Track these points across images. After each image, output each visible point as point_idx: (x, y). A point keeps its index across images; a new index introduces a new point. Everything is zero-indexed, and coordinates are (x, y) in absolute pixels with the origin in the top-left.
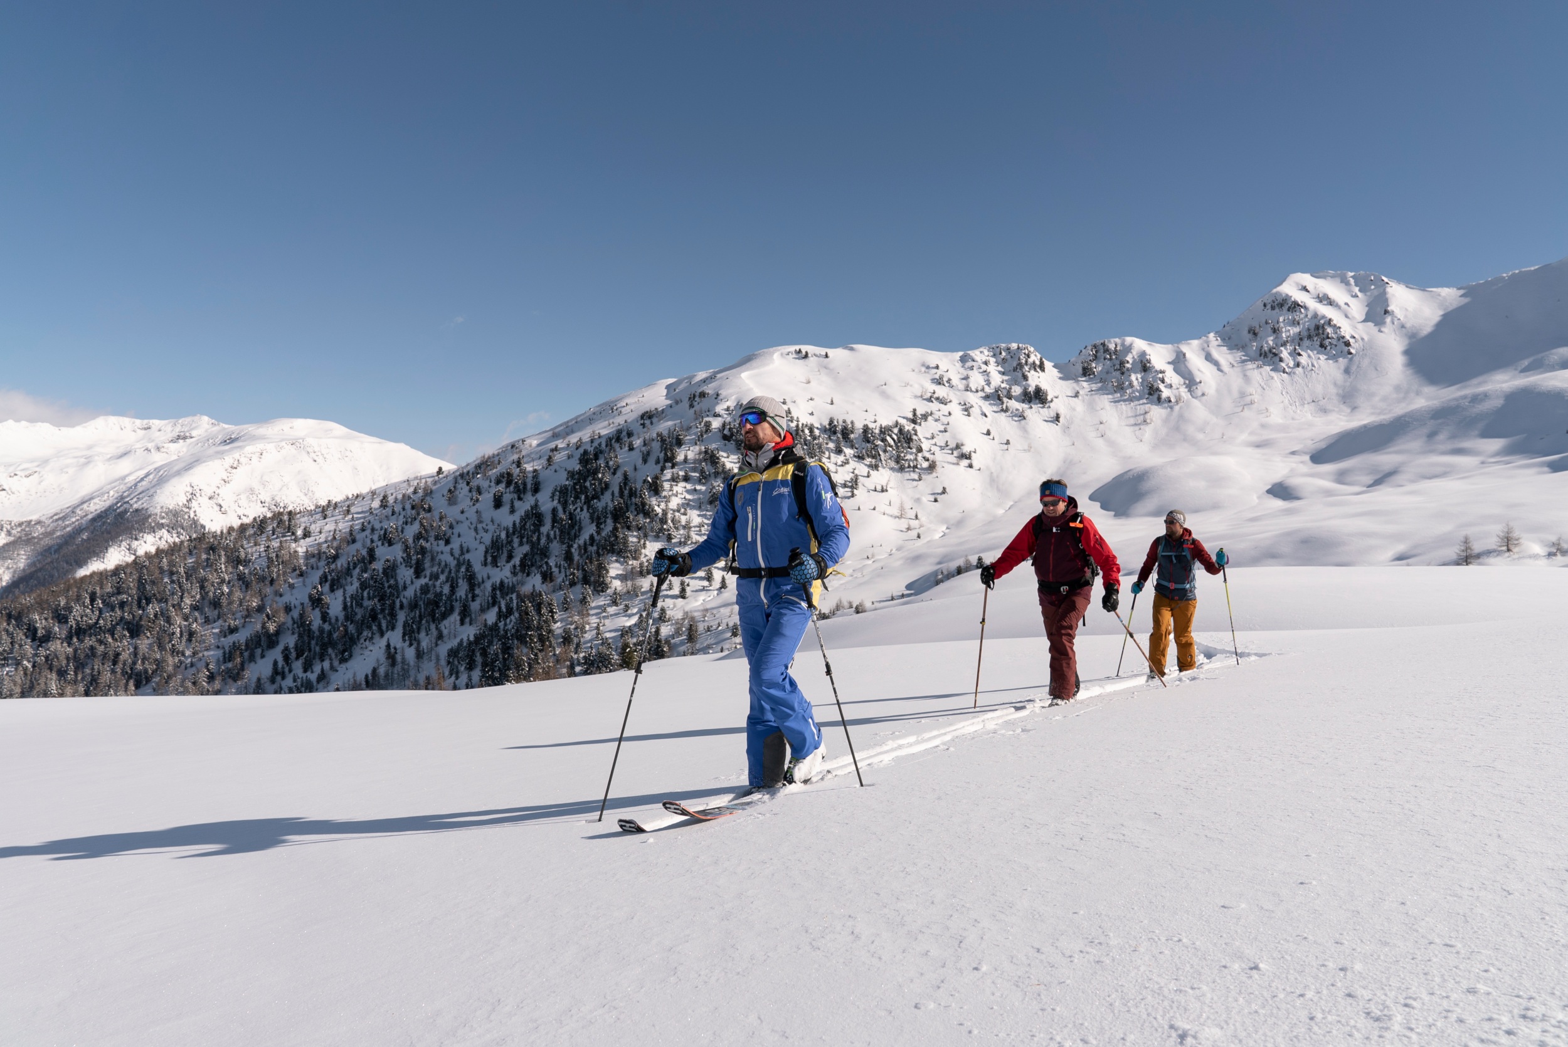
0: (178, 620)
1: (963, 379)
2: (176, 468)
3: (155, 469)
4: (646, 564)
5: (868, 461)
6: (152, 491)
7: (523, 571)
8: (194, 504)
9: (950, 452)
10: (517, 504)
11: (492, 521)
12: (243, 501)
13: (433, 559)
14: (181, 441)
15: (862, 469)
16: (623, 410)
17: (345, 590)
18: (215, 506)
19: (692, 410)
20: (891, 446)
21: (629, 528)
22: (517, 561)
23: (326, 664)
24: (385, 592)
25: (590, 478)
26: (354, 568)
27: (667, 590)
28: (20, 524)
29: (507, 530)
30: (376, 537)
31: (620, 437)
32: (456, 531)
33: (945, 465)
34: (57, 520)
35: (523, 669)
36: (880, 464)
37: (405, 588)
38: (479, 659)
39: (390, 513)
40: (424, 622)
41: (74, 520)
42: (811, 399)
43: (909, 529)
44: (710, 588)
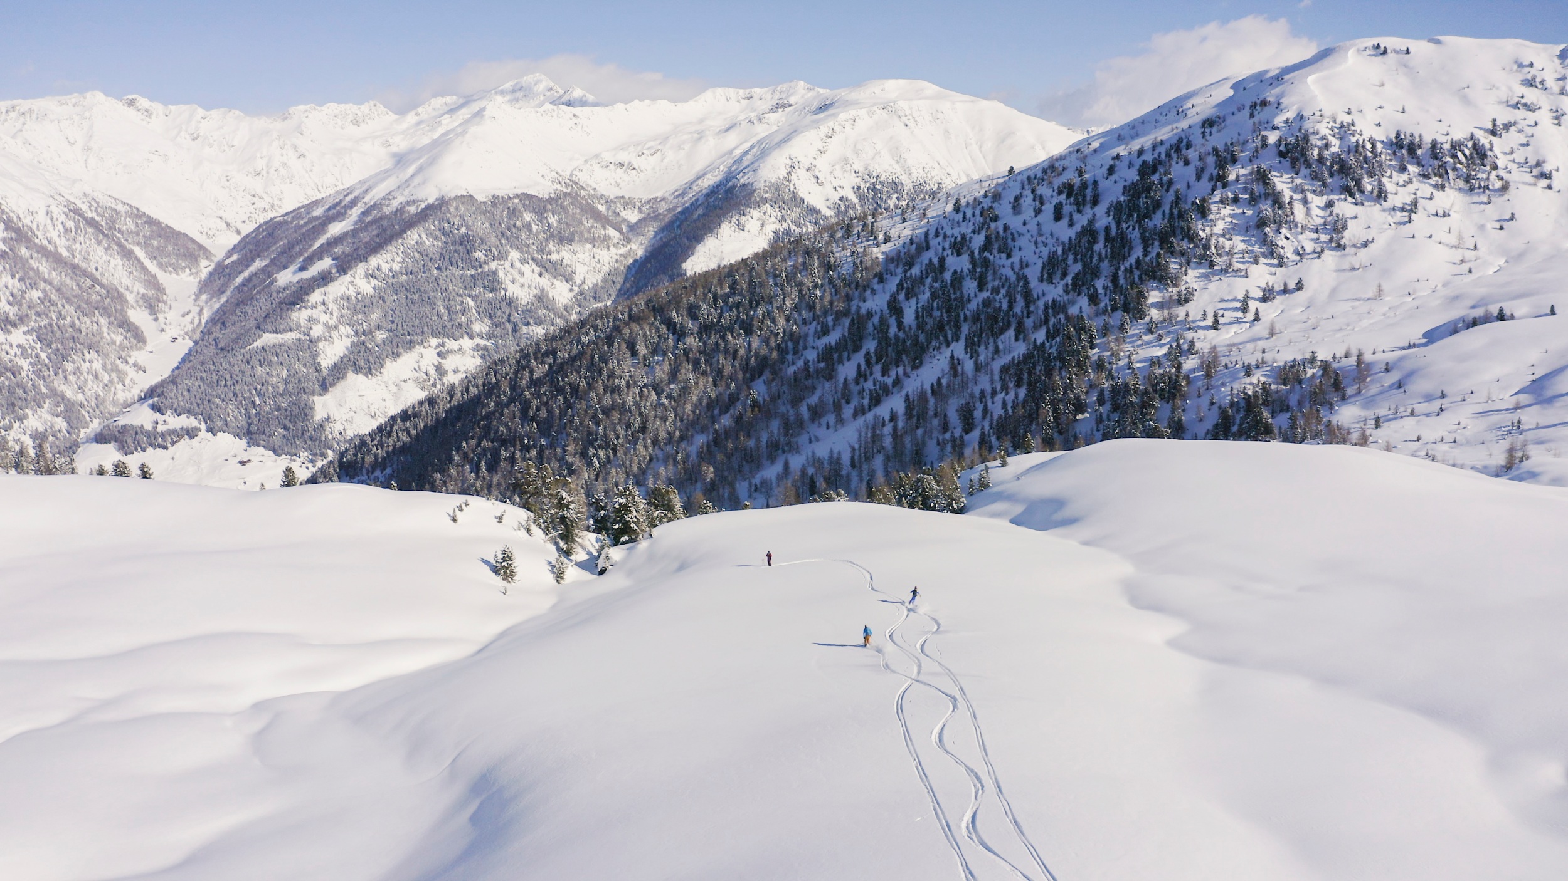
0: (781, 321)
1: (1560, 79)
2: (776, 140)
3: (758, 142)
4: (1184, 292)
5: (1435, 180)
6: (756, 165)
7: (1074, 290)
8: (793, 177)
9: (1529, 170)
10: (1076, 216)
11: (1052, 234)
12: (838, 173)
13: (995, 273)
14: (780, 110)
15: (1425, 189)
16: (1189, 113)
17: (918, 299)
18: (812, 178)
19: (1252, 121)
20: (1461, 163)
21: (1172, 253)
22: (1069, 279)
23: (900, 370)
24: (951, 305)
25: (1144, 195)
26: (927, 277)
27: (1200, 321)
28: (649, 202)
29: (1063, 243)
30: (947, 245)
31: (1180, 146)
32: (1017, 244)
33: (1520, 186)
34: (678, 196)
35: (1059, 393)
36: (1447, 185)
37: (969, 301)
38: (1025, 376)
39: (961, 220)
40: (984, 335)
41: (691, 195)
42: (1380, 107)
43: (1462, 261)
44: (1244, 320)
